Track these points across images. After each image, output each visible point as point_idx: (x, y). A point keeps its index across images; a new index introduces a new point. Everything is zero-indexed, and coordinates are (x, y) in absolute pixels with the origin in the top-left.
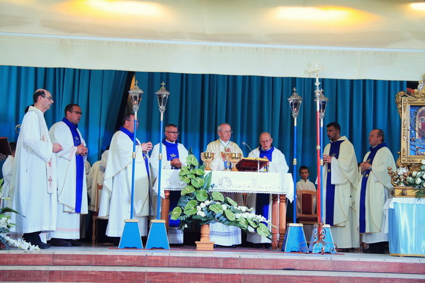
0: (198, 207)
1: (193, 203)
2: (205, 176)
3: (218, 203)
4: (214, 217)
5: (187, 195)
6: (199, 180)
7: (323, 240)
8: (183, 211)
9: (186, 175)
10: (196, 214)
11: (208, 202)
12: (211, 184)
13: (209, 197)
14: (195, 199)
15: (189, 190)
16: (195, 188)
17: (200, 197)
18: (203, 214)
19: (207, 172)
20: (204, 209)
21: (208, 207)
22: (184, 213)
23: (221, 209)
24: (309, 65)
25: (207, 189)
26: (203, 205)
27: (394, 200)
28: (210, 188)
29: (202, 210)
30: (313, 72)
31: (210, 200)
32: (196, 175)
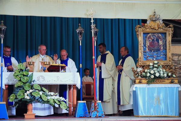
0: (25, 94)
1: (22, 92)
2: (29, 75)
3: (37, 91)
4: (35, 99)
5: (19, 87)
6: (25, 78)
7: (97, 110)
8: (16, 96)
9: (18, 75)
10: (24, 98)
11: (31, 91)
12: (33, 80)
13: (32, 87)
14: (24, 89)
15: (20, 84)
16: (23, 82)
17: (26, 88)
18: (28, 98)
19: (30, 73)
20: (29, 95)
21: (31, 93)
22: (17, 97)
23: (39, 94)
24: (87, 11)
25: (30, 83)
26: (28, 92)
27: (136, 85)
28: (32, 82)
29: (28, 95)
30: (90, 15)
31: (32, 89)
32: (24, 75)
